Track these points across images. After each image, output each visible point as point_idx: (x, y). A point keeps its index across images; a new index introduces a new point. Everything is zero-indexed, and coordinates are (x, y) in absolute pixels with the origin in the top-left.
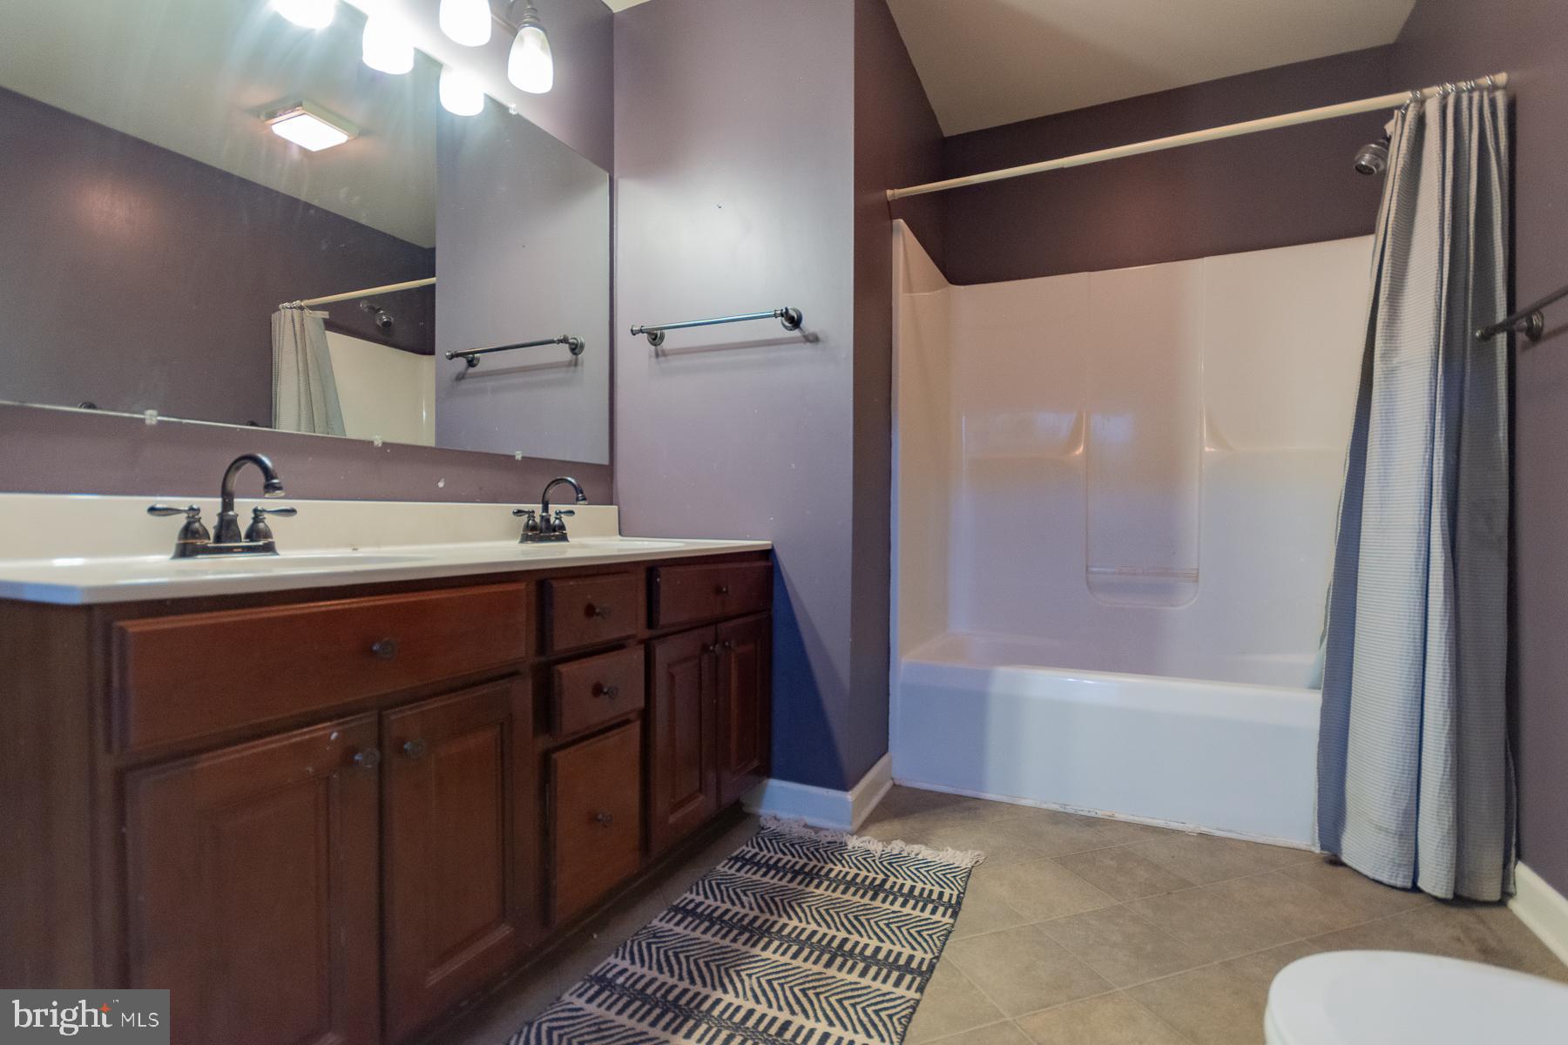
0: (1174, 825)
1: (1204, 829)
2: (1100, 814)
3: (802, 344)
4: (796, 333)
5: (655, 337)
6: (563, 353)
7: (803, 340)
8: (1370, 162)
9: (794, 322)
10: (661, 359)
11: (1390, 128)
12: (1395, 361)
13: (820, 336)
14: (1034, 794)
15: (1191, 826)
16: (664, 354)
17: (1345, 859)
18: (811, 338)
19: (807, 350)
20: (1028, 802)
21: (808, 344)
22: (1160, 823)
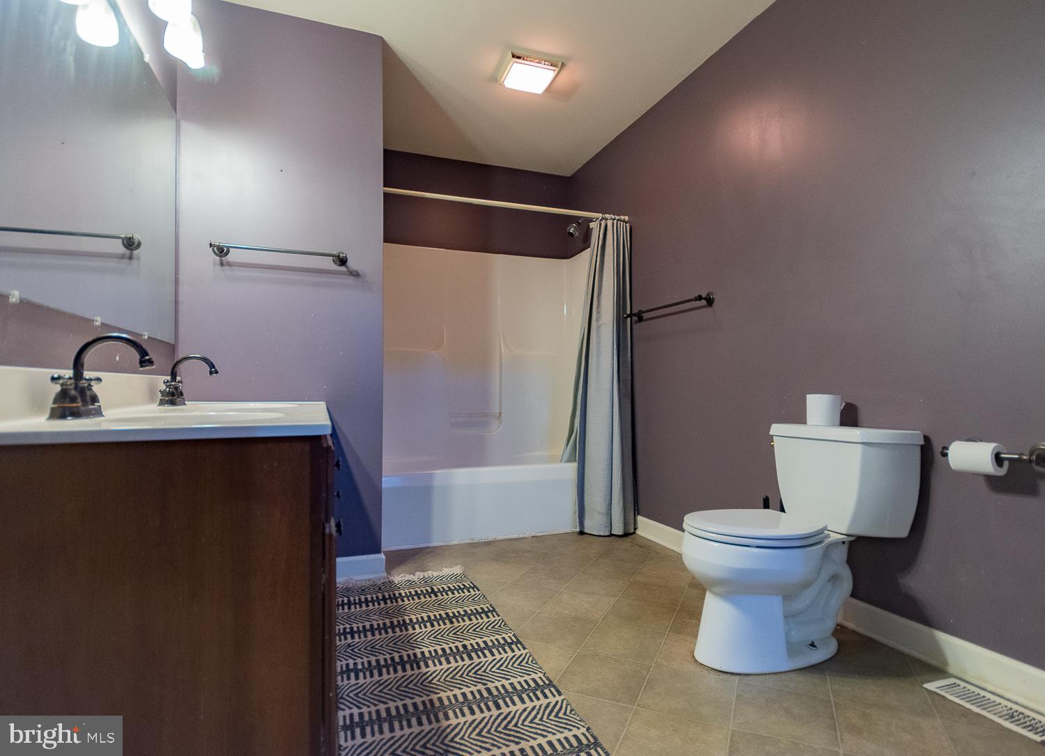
0: (521, 536)
1: (533, 534)
2: (490, 539)
3: (347, 277)
4: (343, 268)
5: (221, 251)
6: (118, 247)
7: (348, 273)
8: (574, 231)
9: (342, 261)
10: (225, 268)
11: (592, 225)
12: (600, 322)
13: (360, 273)
14: (457, 537)
15: (528, 534)
16: (229, 264)
17: (586, 531)
18: (354, 274)
19: (351, 280)
20: (455, 542)
21: (352, 277)
22: (516, 536)
